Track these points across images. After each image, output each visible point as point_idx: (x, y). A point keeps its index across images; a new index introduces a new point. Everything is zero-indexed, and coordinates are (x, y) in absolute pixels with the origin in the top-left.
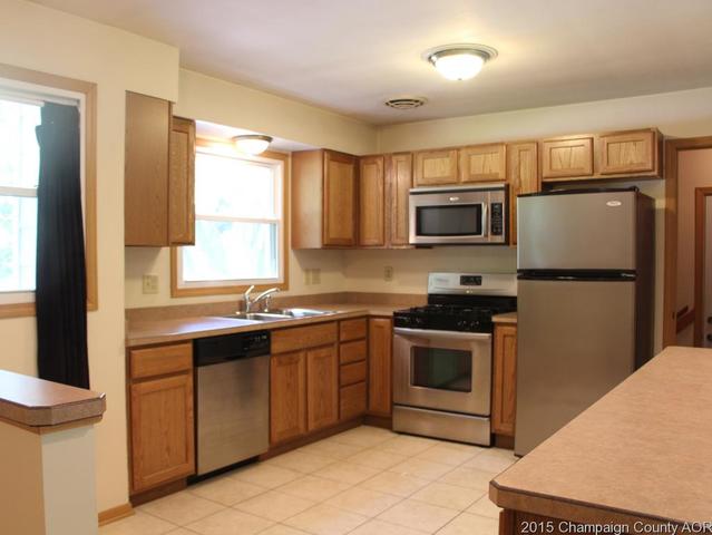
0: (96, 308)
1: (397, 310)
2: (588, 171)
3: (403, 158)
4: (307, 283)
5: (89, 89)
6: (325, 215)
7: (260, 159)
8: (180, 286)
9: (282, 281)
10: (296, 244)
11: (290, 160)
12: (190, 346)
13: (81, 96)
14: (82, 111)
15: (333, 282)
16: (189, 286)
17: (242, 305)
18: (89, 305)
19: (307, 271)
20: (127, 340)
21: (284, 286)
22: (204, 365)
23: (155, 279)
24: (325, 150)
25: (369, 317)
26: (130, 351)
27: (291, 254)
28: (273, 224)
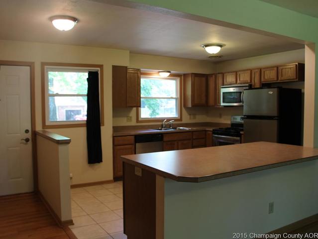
0: (103, 125)
1: (214, 128)
2: (276, 79)
3: (220, 75)
4: (190, 118)
5: (101, 66)
6: (193, 96)
7: (169, 77)
8: (140, 119)
9: (179, 118)
10: (185, 106)
11: (183, 77)
12: (133, 137)
13: (99, 69)
14: (99, 73)
15: (201, 118)
16: (143, 120)
17: (162, 126)
18: (101, 124)
19: (190, 115)
20: (113, 134)
21: (181, 119)
22: (139, 142)
23: (131, 117)
24: (192, 73)
25: (206, 131)
26: (114, 137)
27: (183, 109)
28: (176, 99)
